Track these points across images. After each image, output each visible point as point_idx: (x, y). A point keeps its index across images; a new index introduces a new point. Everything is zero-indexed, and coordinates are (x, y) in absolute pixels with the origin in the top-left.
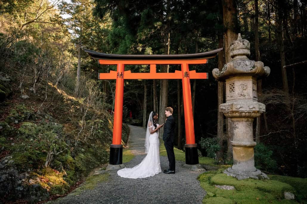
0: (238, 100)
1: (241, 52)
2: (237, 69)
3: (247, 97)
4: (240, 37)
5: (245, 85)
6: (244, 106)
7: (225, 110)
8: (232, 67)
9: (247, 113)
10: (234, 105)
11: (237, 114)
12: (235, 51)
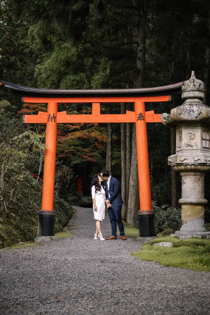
0: (185, 151)
1: (191, 94)
2: (182, 116)
3: (194, 148)
4: (193, 76)
5: (193, 133)
6: (188, 158)
7: (171, 163)
8: (176, 113)
9: (193, 166)
10: (178, 157)
11: (183, 167)
12: (185, 93)
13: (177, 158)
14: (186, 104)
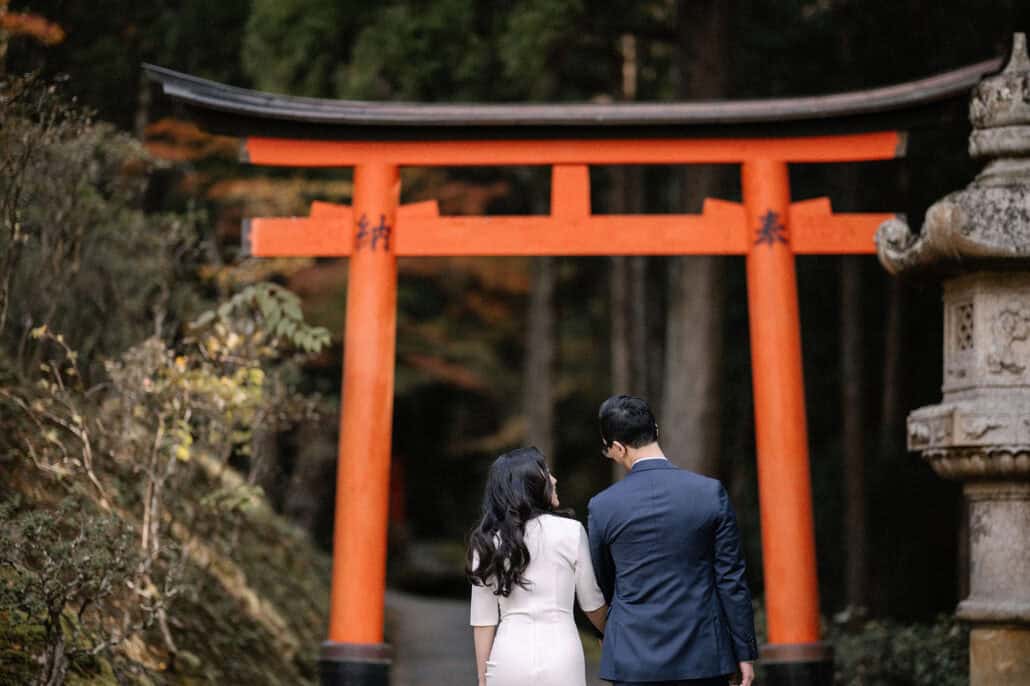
0: (988, 390)
1: (1015, 139)
2: (975, 237)
3: (1028, 376)
4: (1019, 57)
5: (1022, 313)
6: (1004, 424)
7: (925, 441)
8: (949, 227)
9: (1023, 458)
10: (957, 418)
11: (978, 463)
12: (987, 133)
13: (952, 423)
14: (990, 182)
